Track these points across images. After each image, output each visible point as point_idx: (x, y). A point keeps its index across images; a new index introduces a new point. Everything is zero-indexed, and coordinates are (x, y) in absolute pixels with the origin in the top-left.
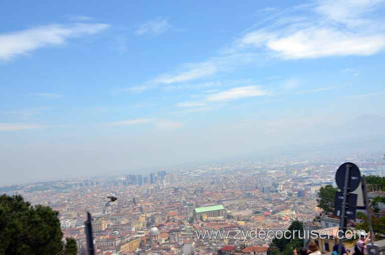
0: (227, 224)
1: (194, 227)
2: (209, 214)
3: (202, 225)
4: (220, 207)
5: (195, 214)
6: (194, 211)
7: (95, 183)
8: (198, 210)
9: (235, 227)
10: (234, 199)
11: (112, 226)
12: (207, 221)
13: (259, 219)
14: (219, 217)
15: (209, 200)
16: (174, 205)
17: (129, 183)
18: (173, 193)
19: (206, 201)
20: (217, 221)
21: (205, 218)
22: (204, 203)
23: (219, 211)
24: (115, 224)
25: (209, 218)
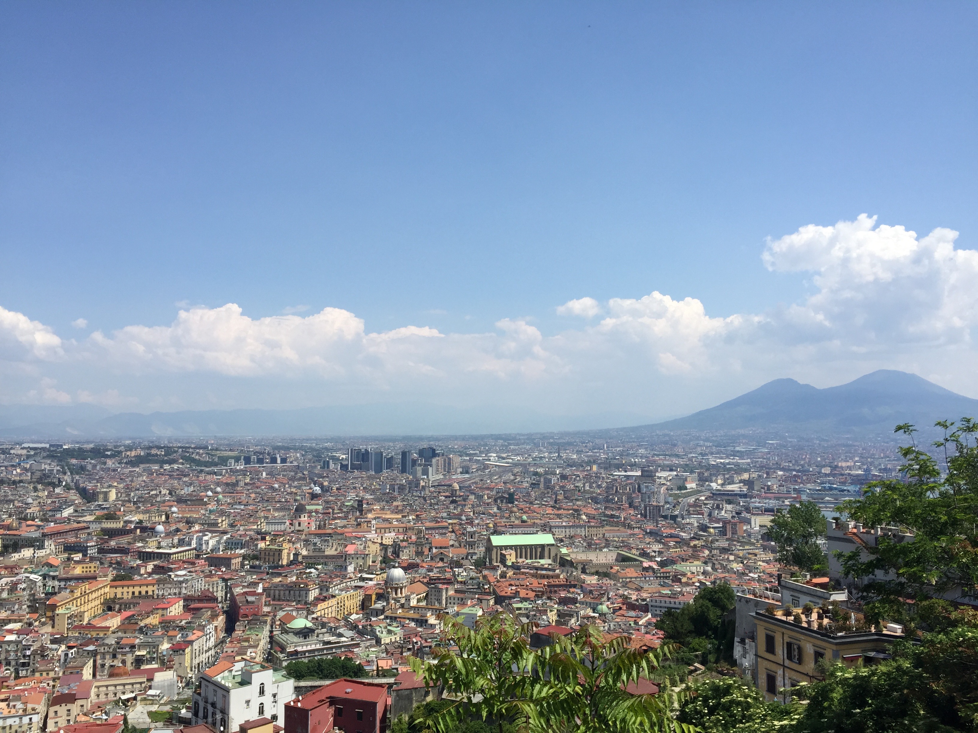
0: (558, 577)
1: (485, 577)
2: (520, 549)
3: (503, 575)
4: (547, 539)
5: (490, 548)
6: (489, 540)
8: (497, 540)
9: (575, 586)
11: (304, 557)
12: (515, 567)
13: (629, 575)
14: (542, 561)
15: (523, 521)
16: (445, 524)
19: (517, 522)
20: (537, 569)
21: (511, 558)
22: (512, 526)
23: (543, 546)
24: (311, 554)
25: (520, 560)
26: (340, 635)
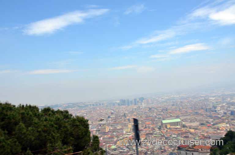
0: (182, 130)
1: (162, 132)
2: (171, 124)
3: (167, 131)
4: (178, 120)
5: (162, 124)
6: (162, 122)
7: (101, 104)
8: (164, 122)
9: (188, 133)
10: (187, 115)
11: (112, 130)
12: (170, 129)
13: (203, 128)
14: (178, 127)
15: (171, 116)
16: (149, 118)
17: (122, 104)
18: (148, 111)
19: (169, 116)
20: (176, 129)
21: (168, 126)
22: (168, 117)
23: (177, 122)
24: (113, 129)
25: (171, 127)
26: (124, 150)
